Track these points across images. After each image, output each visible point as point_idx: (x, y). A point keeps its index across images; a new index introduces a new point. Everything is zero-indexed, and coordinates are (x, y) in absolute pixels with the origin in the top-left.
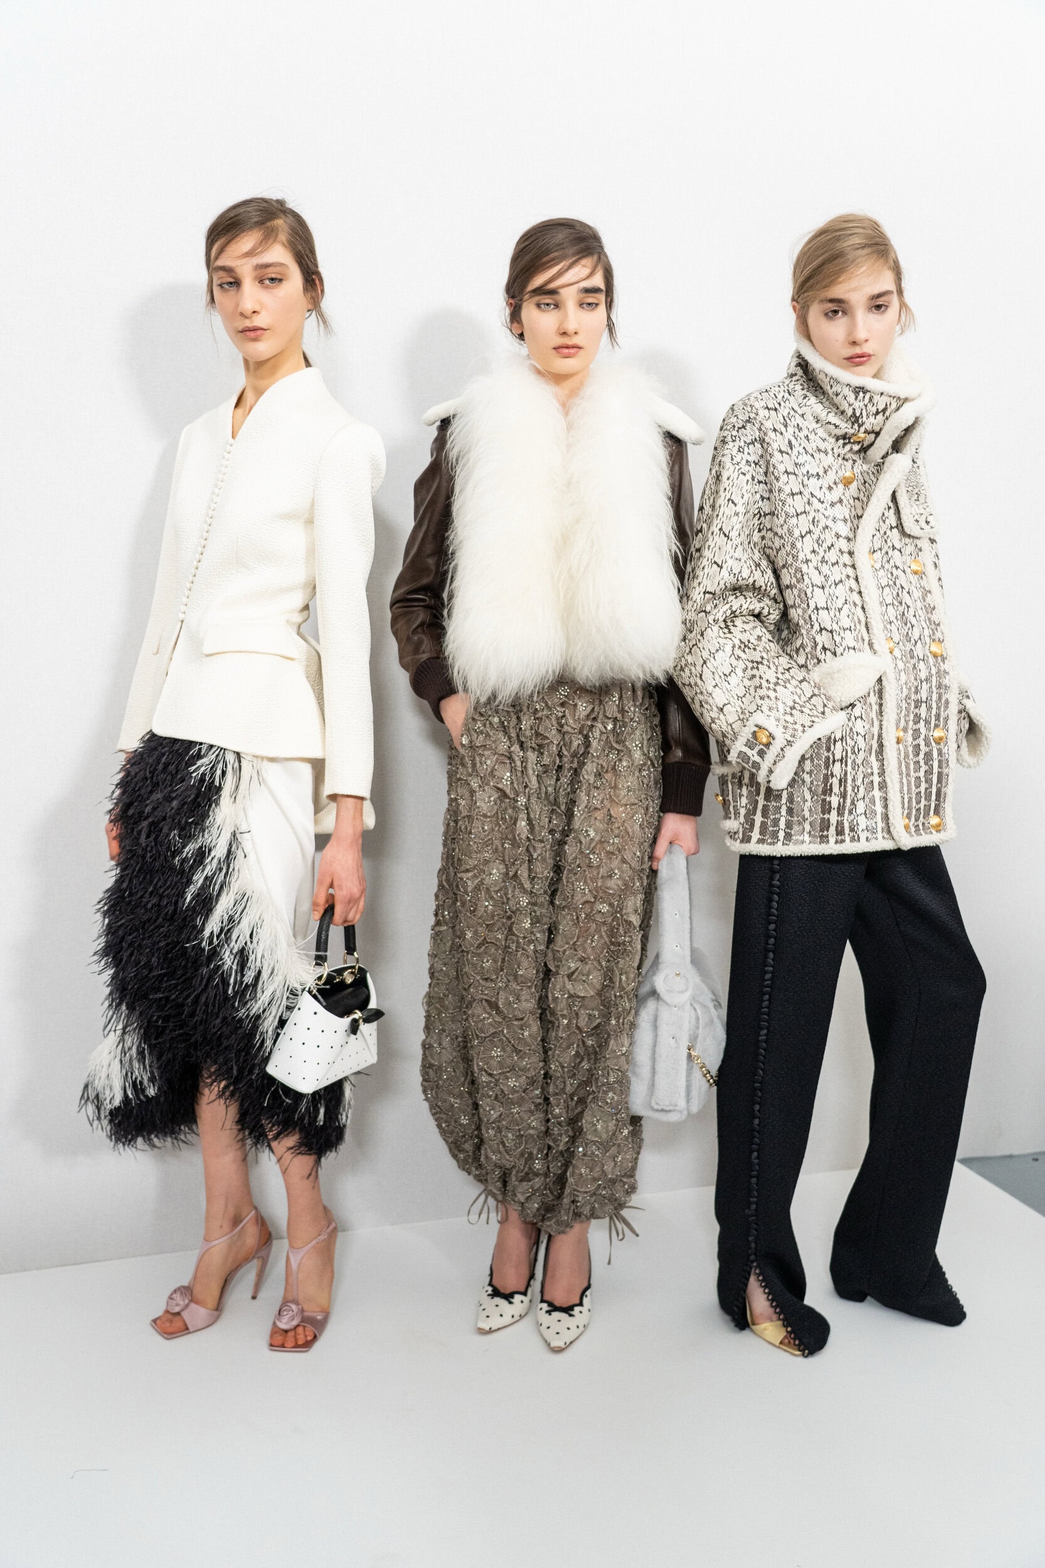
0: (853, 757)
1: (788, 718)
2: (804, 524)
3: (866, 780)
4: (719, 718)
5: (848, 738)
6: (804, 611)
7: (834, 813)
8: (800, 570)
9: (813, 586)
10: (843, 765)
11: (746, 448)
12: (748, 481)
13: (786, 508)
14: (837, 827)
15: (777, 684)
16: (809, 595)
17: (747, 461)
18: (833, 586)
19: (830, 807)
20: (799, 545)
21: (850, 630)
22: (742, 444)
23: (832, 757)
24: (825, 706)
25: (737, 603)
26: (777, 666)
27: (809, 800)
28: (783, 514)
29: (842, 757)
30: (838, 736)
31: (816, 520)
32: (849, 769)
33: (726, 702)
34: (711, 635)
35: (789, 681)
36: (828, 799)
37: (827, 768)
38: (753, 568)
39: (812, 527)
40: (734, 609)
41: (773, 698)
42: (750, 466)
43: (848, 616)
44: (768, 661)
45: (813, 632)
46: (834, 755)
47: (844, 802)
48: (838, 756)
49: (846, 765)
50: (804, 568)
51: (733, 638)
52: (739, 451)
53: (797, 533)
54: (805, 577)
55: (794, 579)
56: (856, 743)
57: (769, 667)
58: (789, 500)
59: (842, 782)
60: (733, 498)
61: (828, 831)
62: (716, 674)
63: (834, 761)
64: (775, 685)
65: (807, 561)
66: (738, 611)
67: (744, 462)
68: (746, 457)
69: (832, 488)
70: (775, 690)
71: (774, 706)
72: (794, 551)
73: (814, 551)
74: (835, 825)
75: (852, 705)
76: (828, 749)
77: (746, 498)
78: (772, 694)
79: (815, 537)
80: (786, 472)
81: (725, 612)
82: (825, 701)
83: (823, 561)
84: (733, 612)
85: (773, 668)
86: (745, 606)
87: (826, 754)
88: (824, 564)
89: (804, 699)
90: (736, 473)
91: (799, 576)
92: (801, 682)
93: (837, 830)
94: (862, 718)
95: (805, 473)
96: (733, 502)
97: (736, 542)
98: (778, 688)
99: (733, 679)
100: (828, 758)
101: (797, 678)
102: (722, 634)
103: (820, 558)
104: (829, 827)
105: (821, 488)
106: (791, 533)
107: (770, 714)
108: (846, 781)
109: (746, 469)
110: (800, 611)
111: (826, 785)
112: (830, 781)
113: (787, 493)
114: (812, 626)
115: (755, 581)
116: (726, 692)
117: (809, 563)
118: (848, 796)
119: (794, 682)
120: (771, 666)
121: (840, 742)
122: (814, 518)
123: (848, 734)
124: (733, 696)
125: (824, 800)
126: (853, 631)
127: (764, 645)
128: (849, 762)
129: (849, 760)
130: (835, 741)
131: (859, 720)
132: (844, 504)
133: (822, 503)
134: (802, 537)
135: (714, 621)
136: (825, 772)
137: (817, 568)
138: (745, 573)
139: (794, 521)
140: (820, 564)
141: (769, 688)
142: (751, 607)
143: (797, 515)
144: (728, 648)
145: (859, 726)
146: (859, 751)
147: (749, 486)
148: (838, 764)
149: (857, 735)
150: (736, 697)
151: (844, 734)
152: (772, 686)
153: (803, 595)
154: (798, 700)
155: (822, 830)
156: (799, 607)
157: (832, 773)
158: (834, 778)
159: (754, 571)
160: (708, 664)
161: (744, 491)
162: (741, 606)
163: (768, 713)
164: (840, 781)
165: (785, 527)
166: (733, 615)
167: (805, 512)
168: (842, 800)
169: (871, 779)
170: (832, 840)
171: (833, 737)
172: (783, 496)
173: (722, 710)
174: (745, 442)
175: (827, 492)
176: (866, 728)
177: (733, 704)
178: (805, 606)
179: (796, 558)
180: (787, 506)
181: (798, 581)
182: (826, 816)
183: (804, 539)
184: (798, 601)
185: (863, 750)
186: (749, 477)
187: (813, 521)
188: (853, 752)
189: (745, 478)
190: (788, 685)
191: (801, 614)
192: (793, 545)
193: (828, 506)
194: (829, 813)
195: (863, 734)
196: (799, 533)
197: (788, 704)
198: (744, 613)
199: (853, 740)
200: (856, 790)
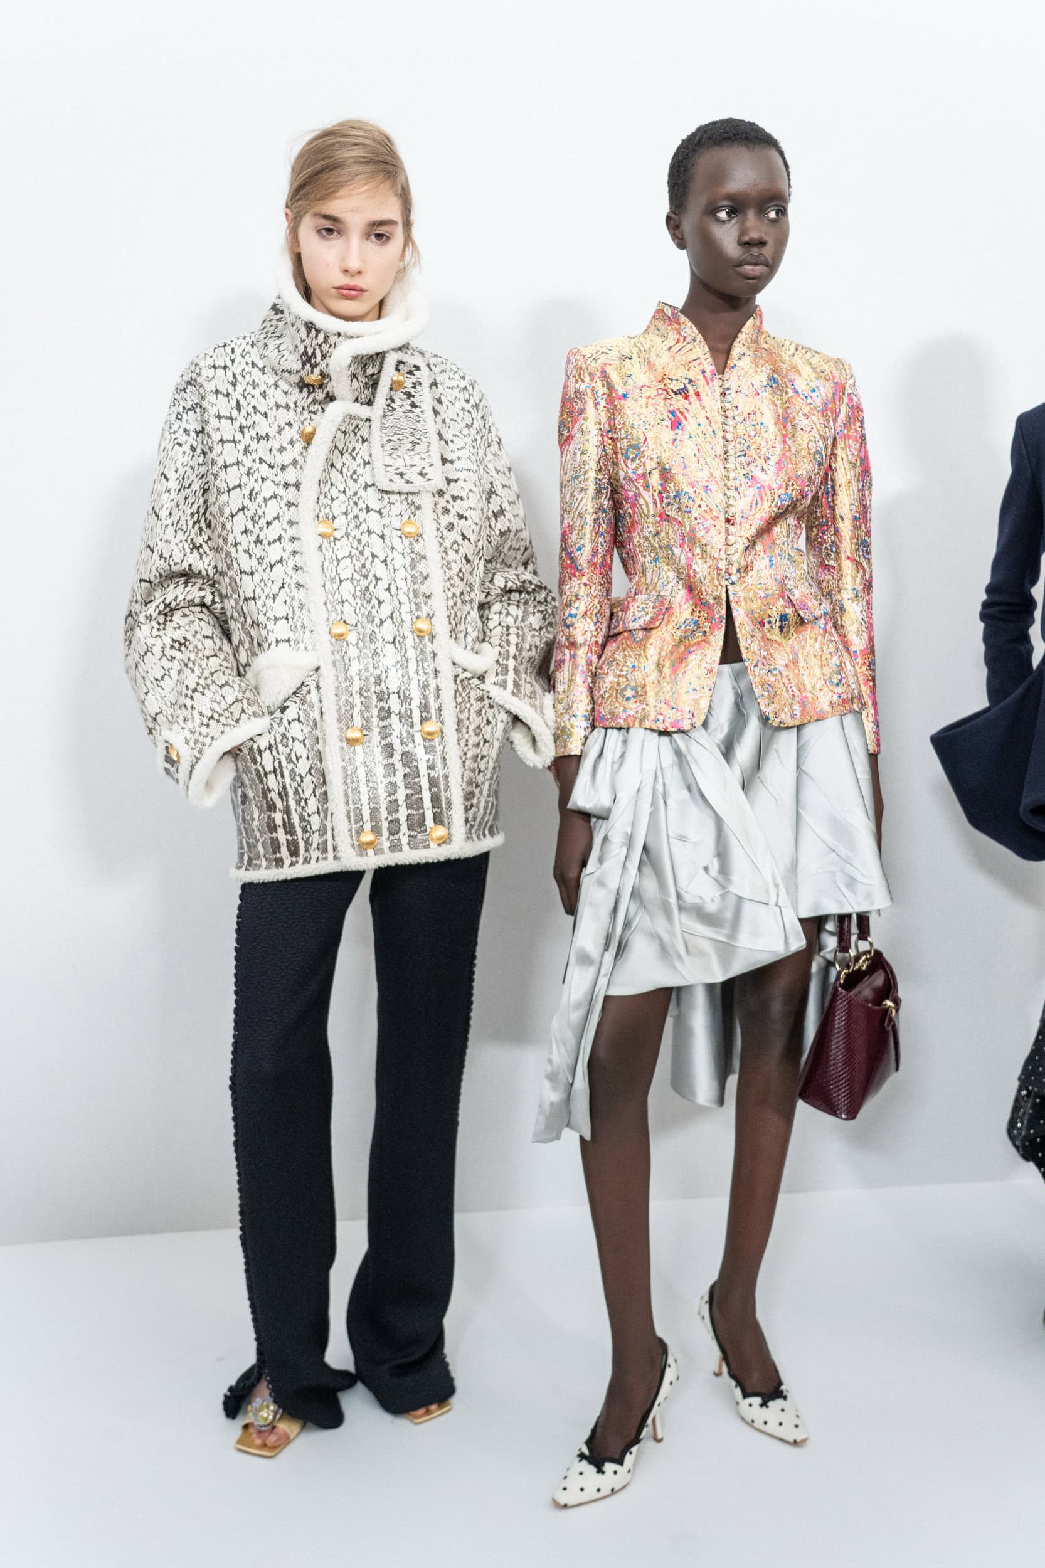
0: (290, 766)
1: (204, 730)
2: (236, 500)
3: (318, 792)
4: (154, 729)
5: (280, 746)
6: (237, 602)
7: (281, 831)
8: (228, 554)
9: (241, 573)
10: (279, 777)
11: (184, 415)
12: (184, 453)
13: (218, 483)
14: (288, 847)
15: (195, 690)
16: (239, 583)
17: (185, 430)
18: (269, 569)
19: (275, 825)
20: (228, 525)
21: (287, 619)
22: (181, 410)
23: (261, 770)
24: (243, 711)
25: (176, 593)
26: (203, 669)
27: (257, 818)
28: (215, 490)
29: (275, 768)
30: (263, 743)
31: (254, 493)
32: (288, 780)
33: (158, 711)
34: (139, 635)
35: (208, 686)
36: (273, 816)
37: (261, 782)
38: (188, 551)
39: (247, 502)
40: (167, 602)
41: (189, 707)
42: (189, 435)
43: (285, 603)
44: (194, 663)
45: (247, 626)
46: (263, 767)
47: (289, 819)
48: (269, 768)
49: (283, 776)
50: (233, 550)
51: (164, 637)
52: (177, 418)
53: (227, 512)
54: (235, 563)
55: (225, 565)
56: (291, 750)
57: (193, 671)
58: (222, 474)
59: (284, 793)
60: (166, 472)
61: (280, 852)
62: (147, 679)
63: (266, 774)
64: (193, 692)
65: (236, 544)
66: (173, 605)
67: (181, 431)
68: (184, 425)
69: (285, 449)
70: (192, 698)
71: (190, 716)
72: (224, 533)
73: (246, 531)
74: (285, 844)
75: (283, 709)
76: (255, 761)
77: (181, 472)
78: (189, 702)
79: (249, 514)
80: (221, 440)
81: (157, 607)
82: (245, 705)
83: (258, 541)
84: (167, 606)
85: (197, 672)
86: (181, 598)
87: (254, 767)
88: (259, 545)
89: (224, 706)
90: (171, 444)
91: (229, 561)
92: (221, 687)
93: (289, 850)
94: (299, 721)
95: (255, 436)
96: (165, 477)
97: (166, 523)
98: (196, 695)
99: (168, 683)
100: (257, 771)
101: (217, 683)
102: (155, 632)
103: (254, 538)
104: (279, 847)
105: (271, 450)
106: (221, 512)
107: (184, 726)
108: (286, 794)
109: (182, 438)
110: (232, 602)
111: (267, 801)
112: (269, 796)
113: (219, 465)
114: (245, 618)
115: (190, 566)
116: (160, 699)
117: (239, 547)
118: (293, 812)
119: (213, 687)
120: (196, 669)
121: (268, 751)
122: (253, 490)
123: (278, 740)
124: (166, 704)
125: (269, 817)
126: (290, 620)
127: (196, 643)
128: (286, 773)
129: (285, 770)
130: (260, 752)
131: (295, 724)
132: (298, 466)
133: (273, 467)
134: (232, 516)
135: (147, 617)
136: (261, 786)
137: (247, 552)
138: (177, 559)
139: (225, 497)
140: (252, 545)
141: (186, 696)
142: (189, 597)
143: (229, 490)
144: (157, 650)
145: (296, 730)
146: (297, 759)
147: (186, 459)
148: (271, 777)
149: (294, 741)
150: (169, 705)
151: (273, 743)
152: (190, 693)
153: (233, 584)
154: (217, 708)
155: (274, 853)
156: (231, 597)
157: (268, 787)
158: (272, 792)
159: (188, 554)
160: (139, 668)
161: (179, 465)
162: (176, 597)
163: (182, 724)
164: (280, 794)
165: (217, 505)
166: (168, 609)
167: (240, 486)
168: (285, 816)
169: (324, 789)
170: (287, 862)
171: (255, 747)
172: (215, 469)
173: (155, 719)
174: (184, 408)
175: (278, 455)
176: (305, 731)
177: (165, 713)
178: (236, 596)
179: (225, 541)
180: (218, 481)
181: (229, 568)
182: (274, 835)
183: (235, 518)
184: (230, 590)
185: (304, 756)
186: (186, 448)
187: (251, 495)
188: (290, 761)
189: (181, 450)
190: (206, 691)
191: (234, 605)
192: (223, 526)
193: (279, 471)
194: (276, 831)
195: (301, 739)
196: (229, 513)
197: (205, 714)
198: (182, 604)
199: (287, 746)
200: (303, 804)
